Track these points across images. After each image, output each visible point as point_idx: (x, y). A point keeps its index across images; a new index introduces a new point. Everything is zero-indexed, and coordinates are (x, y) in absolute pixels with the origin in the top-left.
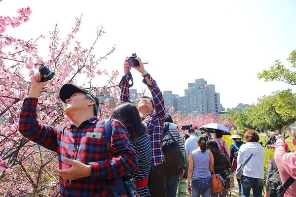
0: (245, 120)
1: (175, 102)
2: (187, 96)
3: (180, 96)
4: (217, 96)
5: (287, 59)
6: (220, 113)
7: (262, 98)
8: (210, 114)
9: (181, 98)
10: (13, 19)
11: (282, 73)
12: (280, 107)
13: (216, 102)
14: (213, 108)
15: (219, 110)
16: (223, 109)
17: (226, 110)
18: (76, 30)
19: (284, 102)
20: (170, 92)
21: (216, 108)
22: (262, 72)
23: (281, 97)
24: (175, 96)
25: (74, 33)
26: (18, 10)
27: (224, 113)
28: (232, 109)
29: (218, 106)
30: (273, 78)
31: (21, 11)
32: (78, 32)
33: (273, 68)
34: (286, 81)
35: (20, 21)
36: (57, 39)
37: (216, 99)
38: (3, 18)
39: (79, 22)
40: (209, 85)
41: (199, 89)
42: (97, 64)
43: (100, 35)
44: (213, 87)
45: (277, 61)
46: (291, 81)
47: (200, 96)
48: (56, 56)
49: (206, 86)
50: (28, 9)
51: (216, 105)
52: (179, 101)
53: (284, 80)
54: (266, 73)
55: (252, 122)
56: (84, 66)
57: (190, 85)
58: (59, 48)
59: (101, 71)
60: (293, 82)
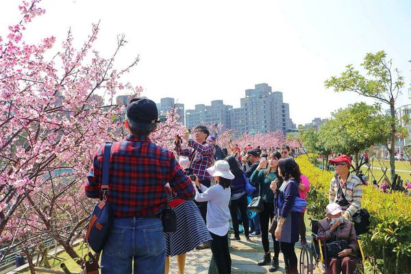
0: (316, 140)
1: (227, 116)
2: (243, 107)
3: (234, 107)
4: (285, 108)
5: (362, 65)
6: (290, 131)
7: (337, 112)
8: (274, 133)
9: (235, 110)
10: (38, 47)
11: (354, 81)
12: (352, 125)
13: (284, 116)
14: (280, 124)
15: (288, 127)
16: (294, 126)
17: (297, 127)
18: (93, 39)
19: (356, 118)
20: (221, 102)
21: (284, 125)
22: (330, 79)
23: (353, 111)
24: (227, 107)
25: (91, 42)
26: (43, 39)
27: (294, 131)
28: (306, 125)
29: (286, 122)
30: (344, 88)
31: (47, 41)
32: (95, 41)
33: (344, 74)
34: (360, 92)
35: (45, 49)
36: (72, 49)
37: (283, 111)
38: (29, 47)
39: (96, 30)
40: (274, 93)
41: (261, 97)
42: (119, 77)
43: (121, 45)
44: (280, 94)
45: (349, 67)
46: (366, 91)
47: (262, 107)
48: (70, 69)
49: (270, 93)
50: (53, 38)
51: (284, 120)
52: (233, 115)
53: (358, 91)
54: (334, 80)
55: (324, 143)
56: (103, 80)
57: (248, 92)
58: (74, 59)
59: (123, 85)
60: (367, 94)
